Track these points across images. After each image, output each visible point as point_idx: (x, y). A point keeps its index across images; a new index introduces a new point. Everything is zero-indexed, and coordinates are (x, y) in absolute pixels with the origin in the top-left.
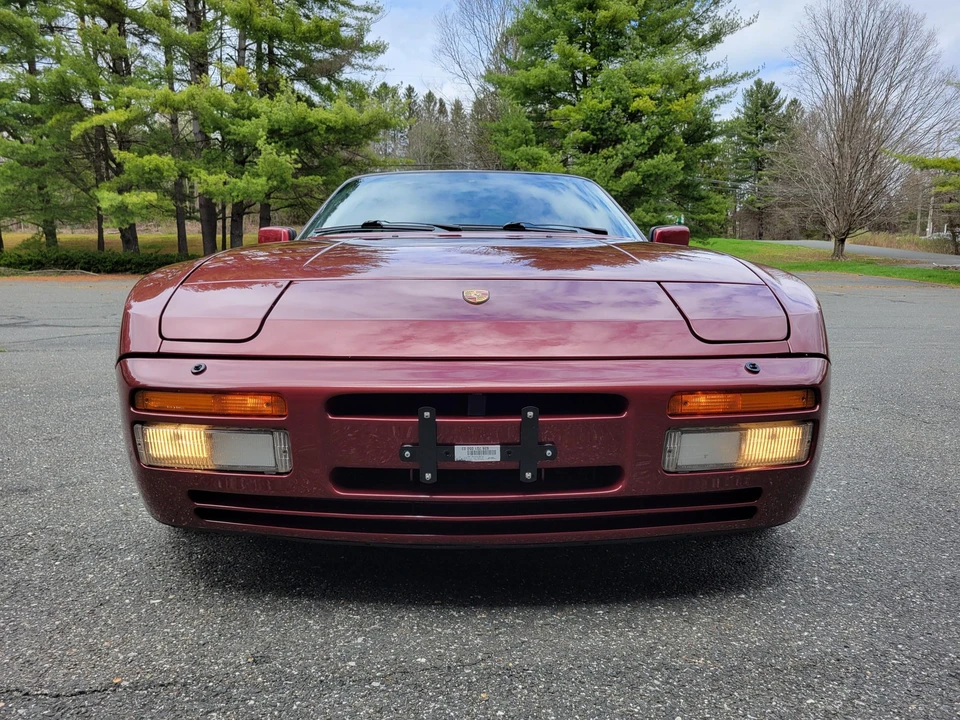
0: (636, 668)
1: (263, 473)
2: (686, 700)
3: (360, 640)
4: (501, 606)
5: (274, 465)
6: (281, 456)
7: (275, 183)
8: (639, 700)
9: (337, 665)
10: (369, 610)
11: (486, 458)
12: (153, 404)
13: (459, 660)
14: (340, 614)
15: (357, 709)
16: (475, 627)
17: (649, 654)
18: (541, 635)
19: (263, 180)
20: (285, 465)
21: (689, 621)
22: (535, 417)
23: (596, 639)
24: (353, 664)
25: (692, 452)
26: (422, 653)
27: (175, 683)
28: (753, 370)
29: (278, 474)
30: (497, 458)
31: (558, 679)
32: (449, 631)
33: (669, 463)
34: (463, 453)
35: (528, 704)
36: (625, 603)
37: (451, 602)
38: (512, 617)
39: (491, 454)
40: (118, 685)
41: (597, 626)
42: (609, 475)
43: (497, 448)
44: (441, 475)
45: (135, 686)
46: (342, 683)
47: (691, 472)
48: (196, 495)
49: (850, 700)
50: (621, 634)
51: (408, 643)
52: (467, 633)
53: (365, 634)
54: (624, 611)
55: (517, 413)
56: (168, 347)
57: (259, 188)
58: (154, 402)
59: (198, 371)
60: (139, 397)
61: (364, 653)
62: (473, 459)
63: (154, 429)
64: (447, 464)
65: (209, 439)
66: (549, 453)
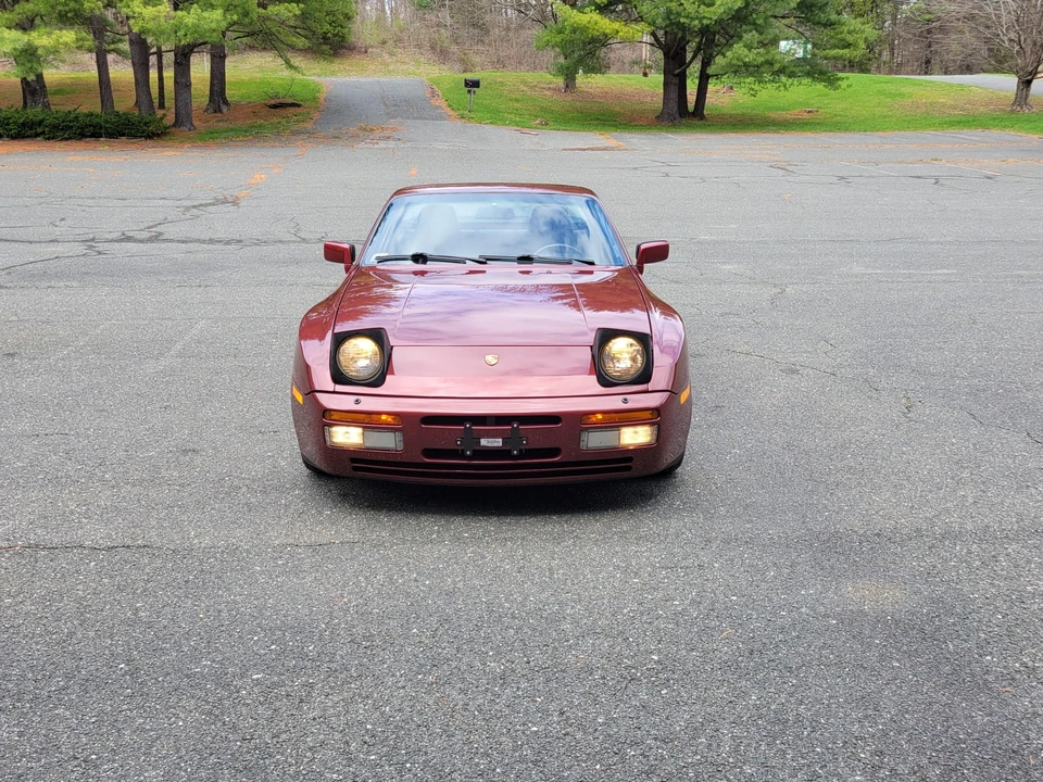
0: (563, 538)
1: (389, 450)
2: (579, 547)
3: (436, 528)
5: (394, 446)
6: (399, 443)
7: (235, 17)
8: (560, 547)
11: (495, 445)
12: (333, 417)
13: (483, 535)
14: (424, 518)
17: (571, 533)
19: (217, 14)
20: (400, 447)
21: (597, 521)
22: (518, 426)
23: (549, 528)
24: (434, 536)
25: (595, 440)
26: (466, 533)
27: (358, 542)
28: (625, 401)
29: (397, 451)
30: (501, 444)
31: (527, 541)
33: (583, 445)
34: (484, 442)
35: (512, 548)
39: (498, 443)
40: (334, 543)
42: (555, 452)
43: (500, 440)
44: (474, 452)
45: (342, 543)
46: (432, 542)
47: (595, 450)
48: (353, 460)
49: (651, 548)
50: (561, 526)
51: (459, 529)
53: (438, 525)
55: (509, 425)
56: (339, 388)
57: (214, 25)
58: (336, 416)
59: (357, 402)
60: (327, 414)
61: (439, 532)
62: (490, 445)
63: (335, 429)
64: (477, 448)
65: (363, 434)
66: (525, 442)
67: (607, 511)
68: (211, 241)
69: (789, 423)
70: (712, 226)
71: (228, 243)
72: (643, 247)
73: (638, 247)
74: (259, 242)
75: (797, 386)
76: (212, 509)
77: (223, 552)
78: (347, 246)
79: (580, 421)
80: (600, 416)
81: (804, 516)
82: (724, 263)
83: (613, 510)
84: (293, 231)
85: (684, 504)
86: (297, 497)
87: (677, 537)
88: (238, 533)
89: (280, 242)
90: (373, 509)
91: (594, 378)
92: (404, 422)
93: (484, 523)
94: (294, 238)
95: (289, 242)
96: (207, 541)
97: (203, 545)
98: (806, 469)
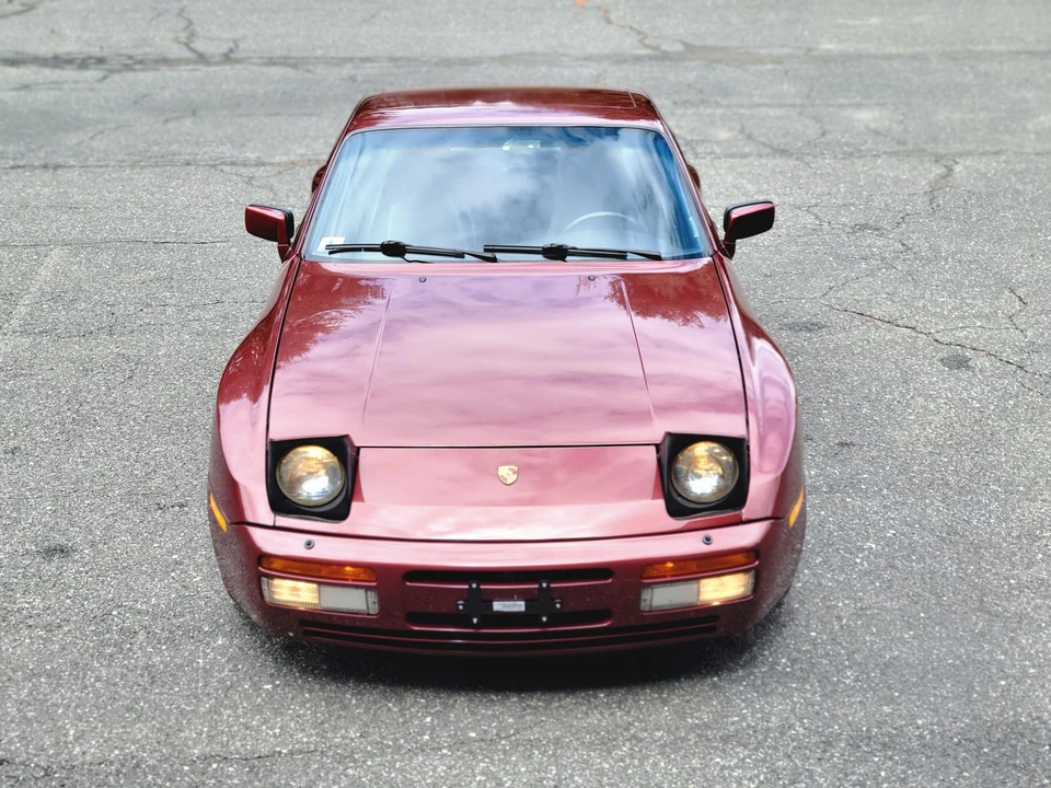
0: (615, 739)
1: (358, 614)
2: (639, 760)
3: (429, 719)
5: (365, 609)
6: (372, 604)
8: (610, 761)
10: (431, 694)
11: (515, 609)
12: (274, 566)
13: (497, 735)
14: (409, 698)
15: (436, 767)
16: (509, 709)
17: (627, 729)
18: (555, 715)
20: (374, 609)
21: (665, 703)
22: (548, 586)
23: (594, 718)
24: (427, 737)
25: (662, 597)
26: (473, 729)
27: (316, 751)
28: (707, 540)
29: (369, 614)
30: (523, 609)
31: (562, 747)
32: (490, 712)
33: (644, 606)
34: (498, 606)
35: (540, 764)
38: (536, 701)
39: (519, 606)
40: (280, 752)
41: (596, 707)
42: (603, 615)
43: (523, 603)
44: (484, 618)
45: (291, 753)
46: (423, 750)
47: (661, 611)
48: (304, 623)
49: (743, 759)
50: (612, 714)
51: (462, 722)
52: (503, 713)
53: (431, 714)
54: (619, 694)
55: (536, 582)
56: (281, 522)
58: (277, 564)
59: (309, 545)
60: (265, 562)
61: (433, 729)
62: (506, 610)
63: (277, 582)
64: (486, 614)
65: (319, 592)
66: (558, 606)
67: (678, 680)
68: (57, 62)
69: (952, 480)
70: (841, 21)
71: (84, 63)
72: (734, 215)
73: (727, 214)
74: (133, 63)
75: (965, 395)
76: (98, 679)
77: (118, 772)
78: (279, 216)
79: (641, 573)
80: (670, 565)
81: (970, 689)
82: (859, 106)
83: (689, 677)
84: (183, 36)
85: (794, 661)
86: (222, 651)
87: (782, 734)
88: (140, 731)
89: (165, 61)
90: (334, 679)
91: (661, 502)
92: (381, 578)
93: (498, 709)
94: (187, 54)
95: (179, 61)
96: (93, 749)
97: (88, 758)
98: (975, 587)
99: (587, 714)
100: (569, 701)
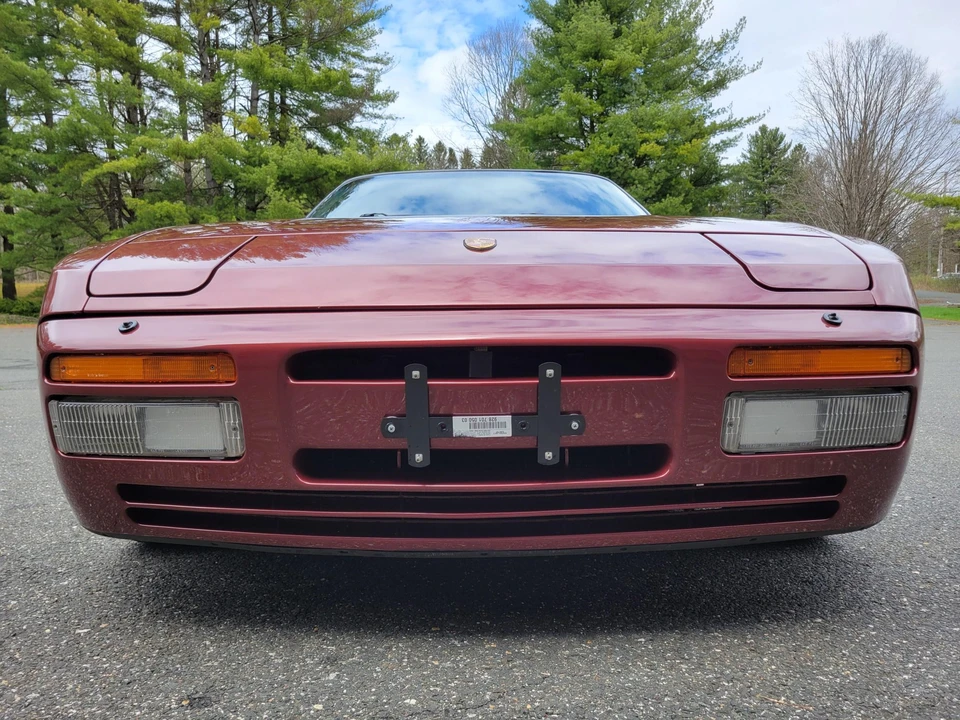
0: (697, 711)
1: (208, 459)
3: (332, 676)
4: (514, 634)
5: (221, 447)
6: (230, 436)
9: (298, 708)
10: (348, 639)
11: (493, 433)
12: (71, 374)
13: (460, 701)
14: (311, 644)
16: (482, 658)
17: (712, 692)
18: (567, 669)
20: (236, 448)
21: (757, 650)
22: (556, 377)
23: (640, 674)
24: (319, 707)
25: (759, 426)
26: (412, 693)
29: (227, 458)
32: (448, 664)
33: (730, 440)
34: (462, 426)
36: (672, 629)
37: (452, 629)
38: (530, 647)
39: (499, 428)
41: (640, 657)
42: (653, 456)
43: (508, 419)
44: (435, 455)
47: (757, 453)
48: (127, 491)
50: (672, 667)
51: (394, 679)
52: (471, 665)
53: (340, 668)
54: (671, 640)
55: (534, 374)
56: (95, 305)
58: (73, 370)
59: (128, 330)
60: (55, 365)
62: (476, 434)
64: (440, 443)
66: (575, 425)
93: (464, 660)
99: (625, 666)
100: (587, 647)
